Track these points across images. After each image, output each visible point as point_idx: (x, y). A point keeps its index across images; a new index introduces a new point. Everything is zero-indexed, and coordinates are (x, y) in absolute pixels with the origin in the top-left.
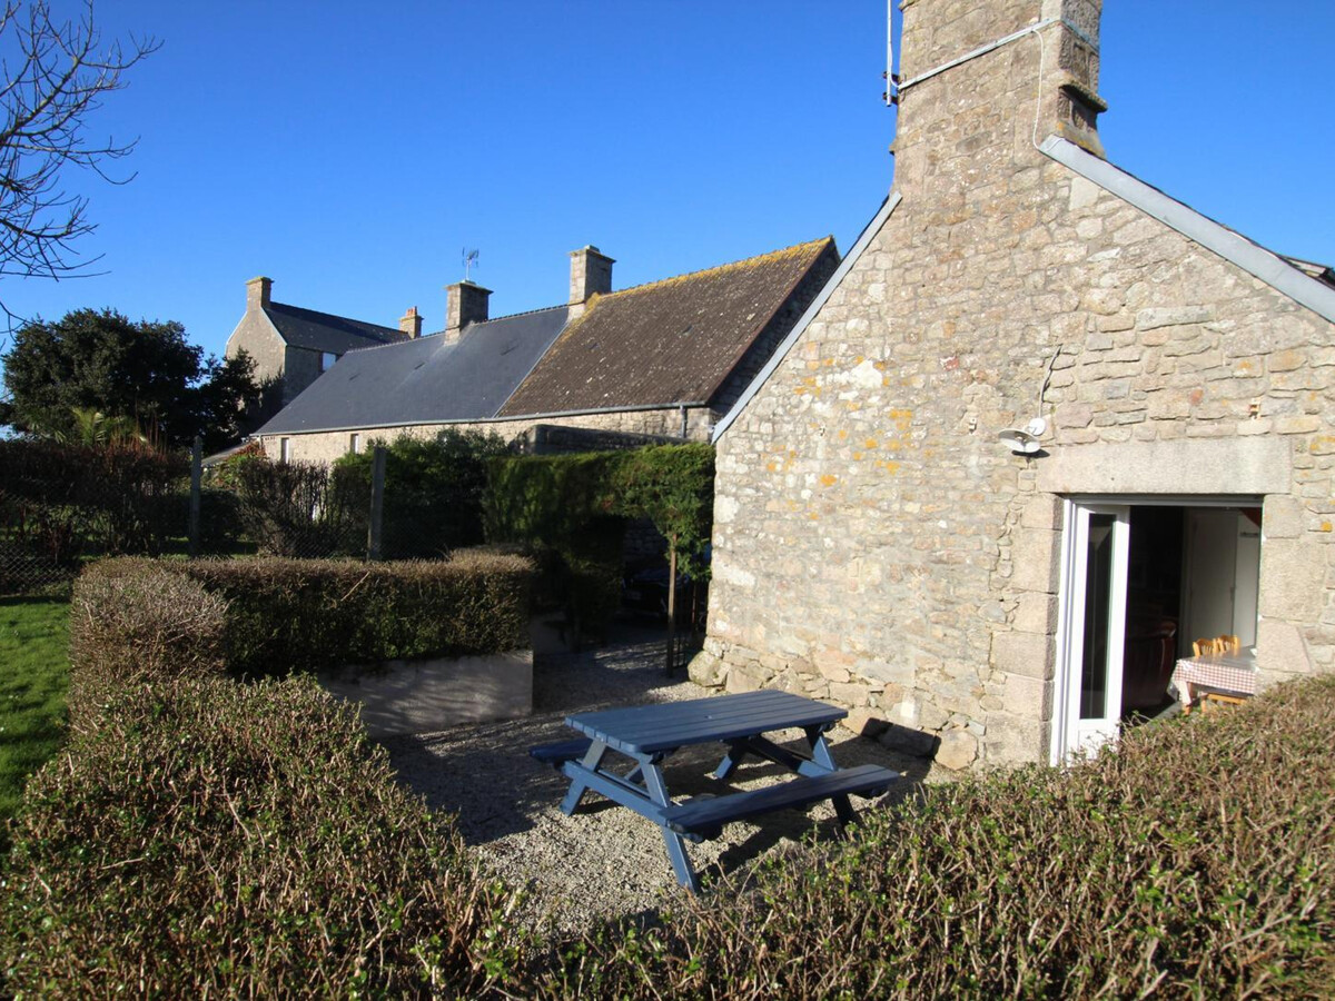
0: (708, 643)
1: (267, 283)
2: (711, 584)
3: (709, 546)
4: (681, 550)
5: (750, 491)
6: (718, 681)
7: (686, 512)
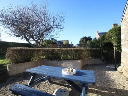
0: (121, 64)
1: (98, 31)
2: (122, 52)
3: (121, 45)
4: (116, 46)
5: (126, 31)
6: (122, 72)
7: (115, 39)
